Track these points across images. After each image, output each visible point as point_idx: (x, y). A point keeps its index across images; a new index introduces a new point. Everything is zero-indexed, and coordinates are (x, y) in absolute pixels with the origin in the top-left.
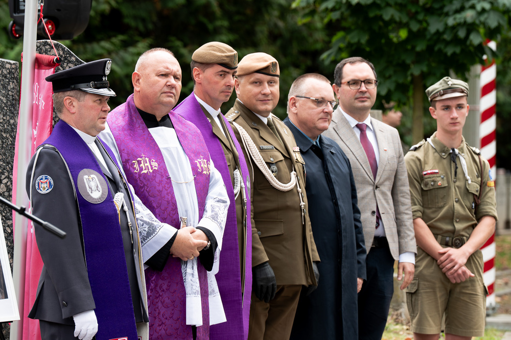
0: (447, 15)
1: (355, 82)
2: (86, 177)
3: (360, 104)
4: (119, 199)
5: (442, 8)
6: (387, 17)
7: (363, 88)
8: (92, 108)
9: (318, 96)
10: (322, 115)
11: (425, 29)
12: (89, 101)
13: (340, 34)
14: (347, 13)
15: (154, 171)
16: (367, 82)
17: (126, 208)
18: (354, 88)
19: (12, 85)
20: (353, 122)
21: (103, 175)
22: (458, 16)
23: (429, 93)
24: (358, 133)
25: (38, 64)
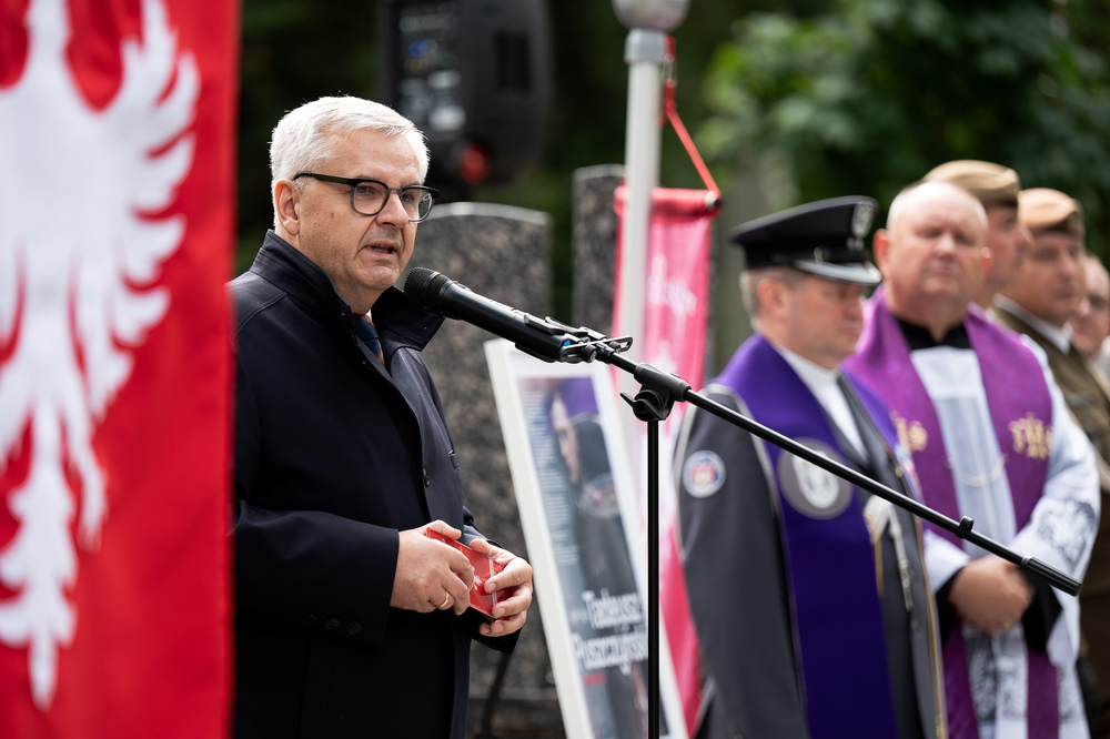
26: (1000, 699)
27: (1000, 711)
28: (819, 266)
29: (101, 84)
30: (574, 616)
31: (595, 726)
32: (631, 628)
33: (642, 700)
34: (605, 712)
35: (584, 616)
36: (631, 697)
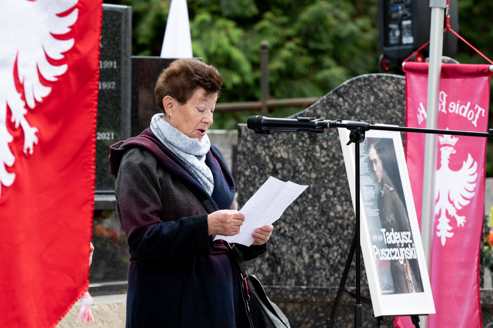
30: (375, 238)
31: (382, 284)
32: (406, 246)
33: (410, 276)
34: (388, 279)
35: (381, 238)
36: (404, 273)
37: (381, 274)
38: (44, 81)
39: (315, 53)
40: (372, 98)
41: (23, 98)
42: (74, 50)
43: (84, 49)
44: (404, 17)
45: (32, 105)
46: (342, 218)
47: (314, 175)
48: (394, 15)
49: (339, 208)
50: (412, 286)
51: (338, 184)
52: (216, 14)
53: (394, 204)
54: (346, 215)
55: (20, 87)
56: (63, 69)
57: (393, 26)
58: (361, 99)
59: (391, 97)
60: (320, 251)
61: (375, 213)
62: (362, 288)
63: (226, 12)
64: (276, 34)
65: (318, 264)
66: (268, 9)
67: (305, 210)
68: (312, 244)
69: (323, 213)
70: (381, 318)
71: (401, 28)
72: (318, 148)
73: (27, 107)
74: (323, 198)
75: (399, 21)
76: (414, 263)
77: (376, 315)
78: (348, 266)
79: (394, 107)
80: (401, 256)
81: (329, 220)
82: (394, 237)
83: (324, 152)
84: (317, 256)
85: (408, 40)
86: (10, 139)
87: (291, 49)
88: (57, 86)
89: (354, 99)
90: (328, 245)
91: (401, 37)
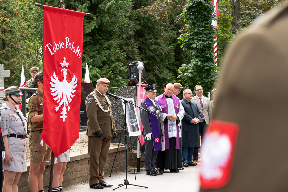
0: (209, 78)
1: (198, 90)
2: (150, 107)
3: (199, 94)
4: (157, 111)
5: (208, 77)
6: (197, 79)
7: (200, 91)
8: (151, 94)
9: (189, 92)
10: (190, 96)
11: (205, 82)
12: (150, 93)
13: (187, 83)
14: (189, 79)
15: (165, 107)
16: (200, 90)
17: (159, 113)
18: (198, 91)
19: (135, 91)
20: (199, 98)
21: (154, 107)
22: (211, 79)
23: (211, 92)
24: (199, 100)
25: (142, 86)
26: (173, 129)
27: (174, 130)
28: (151, 91)
29: (70, 81)
30: (129, 121)
31: (131, 130)
32: (135, 122)
33: (136, 128)
34: (132, 129)
35: (130, 121)
36: (135, 128)
37: (130, 128)
38: (71, 98)
39: (115, 74)
40: (128, 91)
41: (68, 101)
42: (76, 91)
43: (78, 91)
44: (134, 72)
45: (69, 103)
46: (122, 115)
47: (116, 107)
48: (132, 72)
49: (121, 113)
50: (137, 130)
51: (121, 109)
52: (94, 66)
53: (133, 114)
54: (123, 115)
55: (68, 99)
56: (74, 95)
57: (132, 74)
58: (126, 91)
59: (132, 90)
60: (118, 122)
61: (129, 116)
62: (127, 129)
63: (96, 66)
64: (107, 70)
65: (117, 125)
66: (105, 65)
67: (115, 114)
68: (116, 121)
69: (118, 114)
70: (131, 137)
71: (133, 75)
72: (117, 101)
73: (68, 103)
74: (118, 111)
75: (133, 73)
76: (137, 125)
77: (130, 136)
78: (124, 125)
79: (132, 93)
80: (135, 124)
81: (119, 116)
82: (133, 120)
83: (118, 102)
84: (117, 123)
85: (135, 77)
86: (66, 109)
87: (110, 73)
88: (73, 99)
89: (124, 91)
90: (119, 121)
91: (133, 76)
